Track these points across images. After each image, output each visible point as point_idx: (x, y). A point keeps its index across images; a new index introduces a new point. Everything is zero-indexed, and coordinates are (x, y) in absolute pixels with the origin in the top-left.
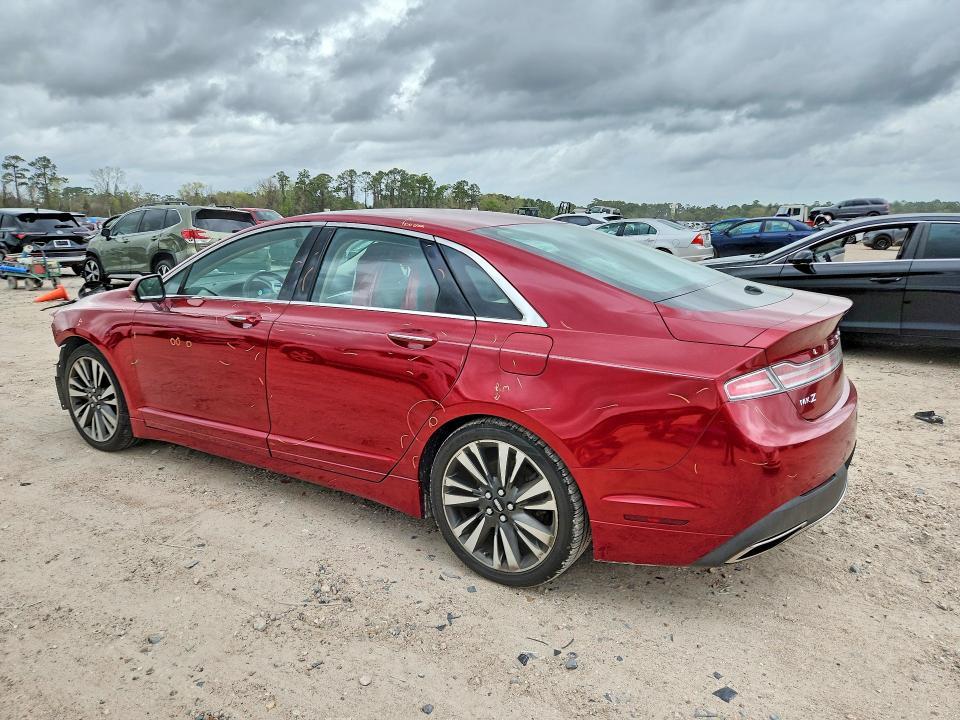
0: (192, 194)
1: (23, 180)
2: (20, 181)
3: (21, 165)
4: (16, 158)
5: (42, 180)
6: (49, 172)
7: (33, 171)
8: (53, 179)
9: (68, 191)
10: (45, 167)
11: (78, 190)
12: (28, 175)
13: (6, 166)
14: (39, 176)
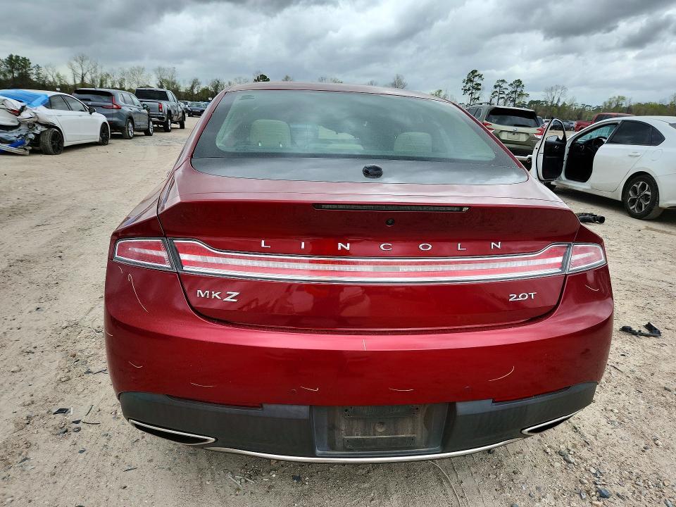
0: (614, 105)
1: (503, 96)
2: (501, 96)
3: (504, 85)
4: (503, 81)
5: (514, 95)
6: (519, 90)
7: (510, 89)
8: (521, 94)
9: (532, 102)
10: (518, 86)
11: (538, 102)
12: (506, 92)
13: (496, 87)
14: (513, 92)
